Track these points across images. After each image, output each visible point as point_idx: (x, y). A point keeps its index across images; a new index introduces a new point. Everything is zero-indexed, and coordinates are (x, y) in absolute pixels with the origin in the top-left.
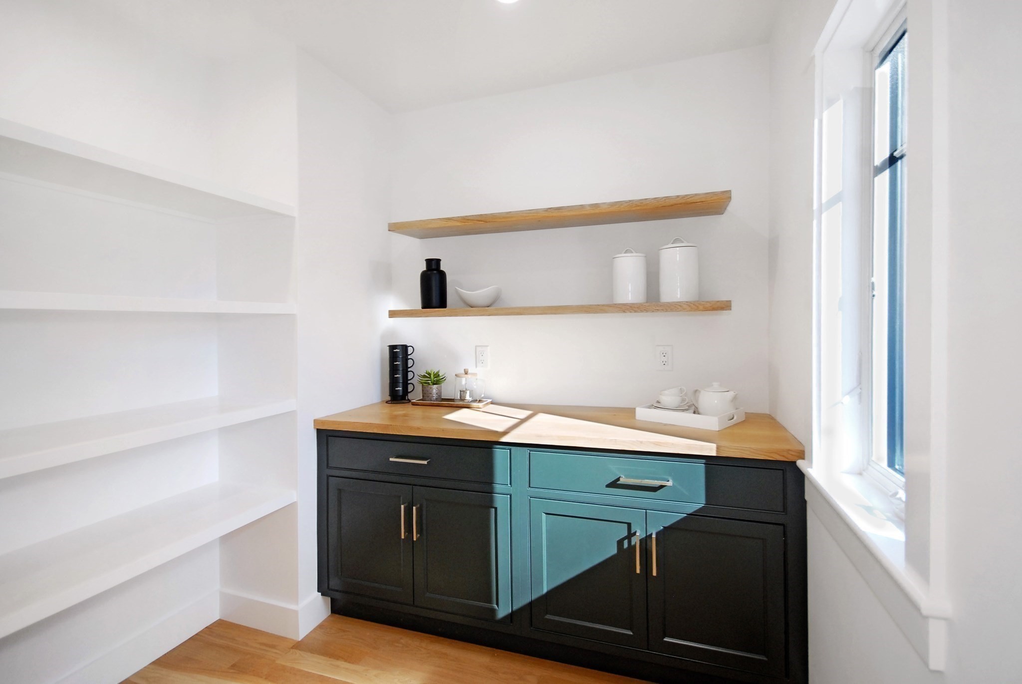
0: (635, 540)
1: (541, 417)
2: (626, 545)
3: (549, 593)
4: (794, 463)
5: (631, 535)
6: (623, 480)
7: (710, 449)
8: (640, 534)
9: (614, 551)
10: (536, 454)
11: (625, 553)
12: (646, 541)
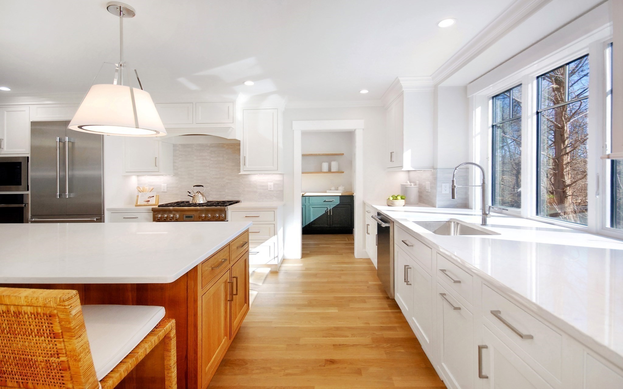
0: (328, 210)
1: (307, 193)
2: (326, 211)
3: (312, 221)
4: (352, 195)
5: (327, 209)
6: (327, 200)
7: (340, 194)
8: (329, 209)
9: (324, 212)
10: (310, 198)
11: (326, 212)
12: (330, 210)
